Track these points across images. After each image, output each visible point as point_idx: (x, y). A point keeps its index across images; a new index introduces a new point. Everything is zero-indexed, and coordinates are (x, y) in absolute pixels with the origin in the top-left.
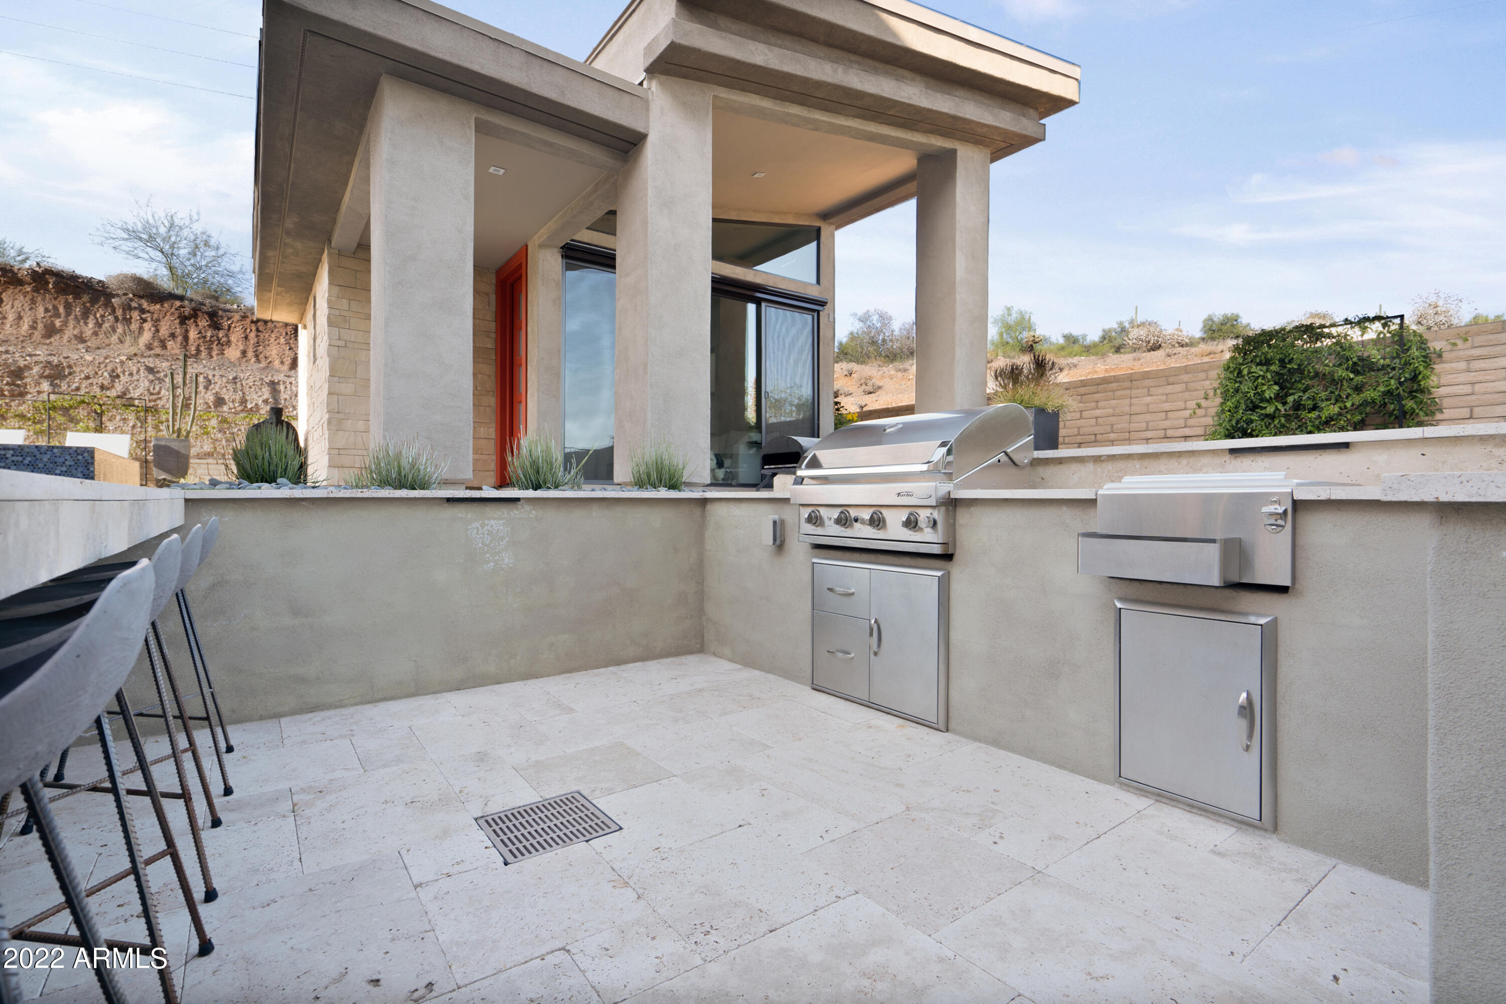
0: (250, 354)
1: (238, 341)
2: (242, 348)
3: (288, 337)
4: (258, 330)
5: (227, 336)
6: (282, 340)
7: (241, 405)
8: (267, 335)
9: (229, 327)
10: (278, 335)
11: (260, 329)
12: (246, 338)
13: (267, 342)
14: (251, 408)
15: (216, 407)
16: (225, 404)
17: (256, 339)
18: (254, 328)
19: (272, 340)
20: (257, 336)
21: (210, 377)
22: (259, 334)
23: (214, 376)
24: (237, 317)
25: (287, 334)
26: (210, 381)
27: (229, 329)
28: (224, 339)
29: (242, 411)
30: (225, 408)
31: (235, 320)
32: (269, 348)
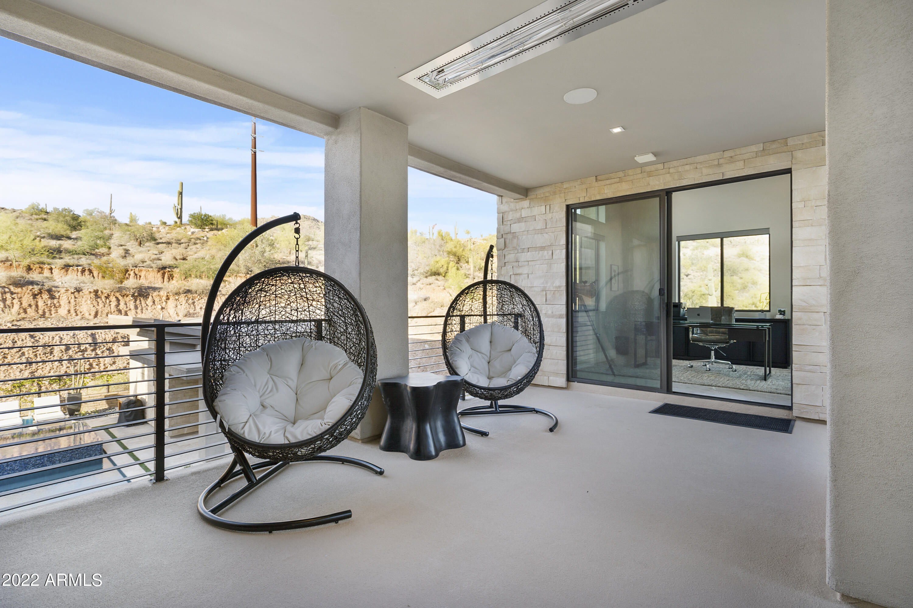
0: (72, 311)
1: (65, 305)
2: (67, 308)
3: (92, 300)
4: (75, 298)
5: (59, 302)
6: (89, 302)
7: (78, 349)
8: (80, 300)
9: (59, 296)
10: (86, 299)
11: (76, 297)
12: (69, 302)
13: (80, 304)
14: (83, 350)
15: (66, 351)
16: (70, 349)
17: (75, 303)
18: (73, 297)
19: (83, 302)
20: (75, 301)
21: (62, 336)
22: (76, 299)
23: (63, 335)
24: (63, 291)
25: (91, 298)
26: (61, 338)
27: (59, 299)
28: (58, 304)
29: (79, 351)
30: (70, 351)
31: (62, 293)
32: (81, 307)
